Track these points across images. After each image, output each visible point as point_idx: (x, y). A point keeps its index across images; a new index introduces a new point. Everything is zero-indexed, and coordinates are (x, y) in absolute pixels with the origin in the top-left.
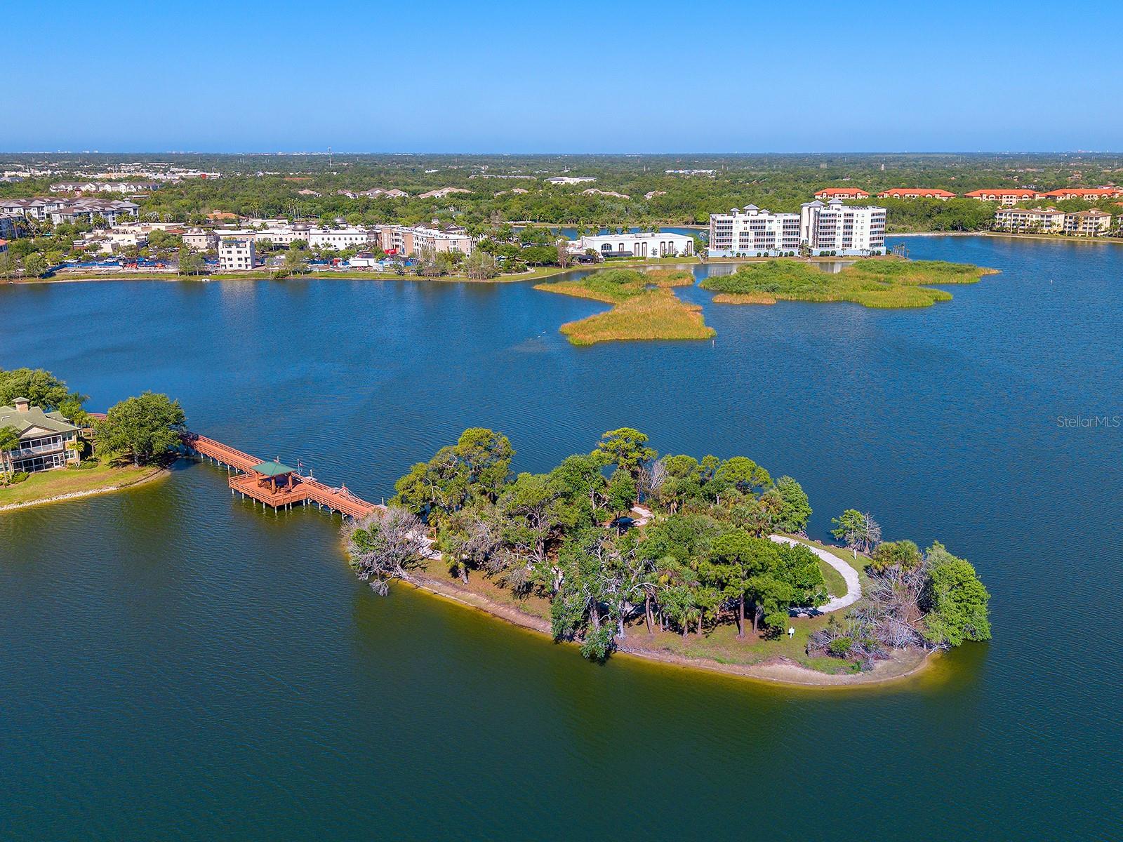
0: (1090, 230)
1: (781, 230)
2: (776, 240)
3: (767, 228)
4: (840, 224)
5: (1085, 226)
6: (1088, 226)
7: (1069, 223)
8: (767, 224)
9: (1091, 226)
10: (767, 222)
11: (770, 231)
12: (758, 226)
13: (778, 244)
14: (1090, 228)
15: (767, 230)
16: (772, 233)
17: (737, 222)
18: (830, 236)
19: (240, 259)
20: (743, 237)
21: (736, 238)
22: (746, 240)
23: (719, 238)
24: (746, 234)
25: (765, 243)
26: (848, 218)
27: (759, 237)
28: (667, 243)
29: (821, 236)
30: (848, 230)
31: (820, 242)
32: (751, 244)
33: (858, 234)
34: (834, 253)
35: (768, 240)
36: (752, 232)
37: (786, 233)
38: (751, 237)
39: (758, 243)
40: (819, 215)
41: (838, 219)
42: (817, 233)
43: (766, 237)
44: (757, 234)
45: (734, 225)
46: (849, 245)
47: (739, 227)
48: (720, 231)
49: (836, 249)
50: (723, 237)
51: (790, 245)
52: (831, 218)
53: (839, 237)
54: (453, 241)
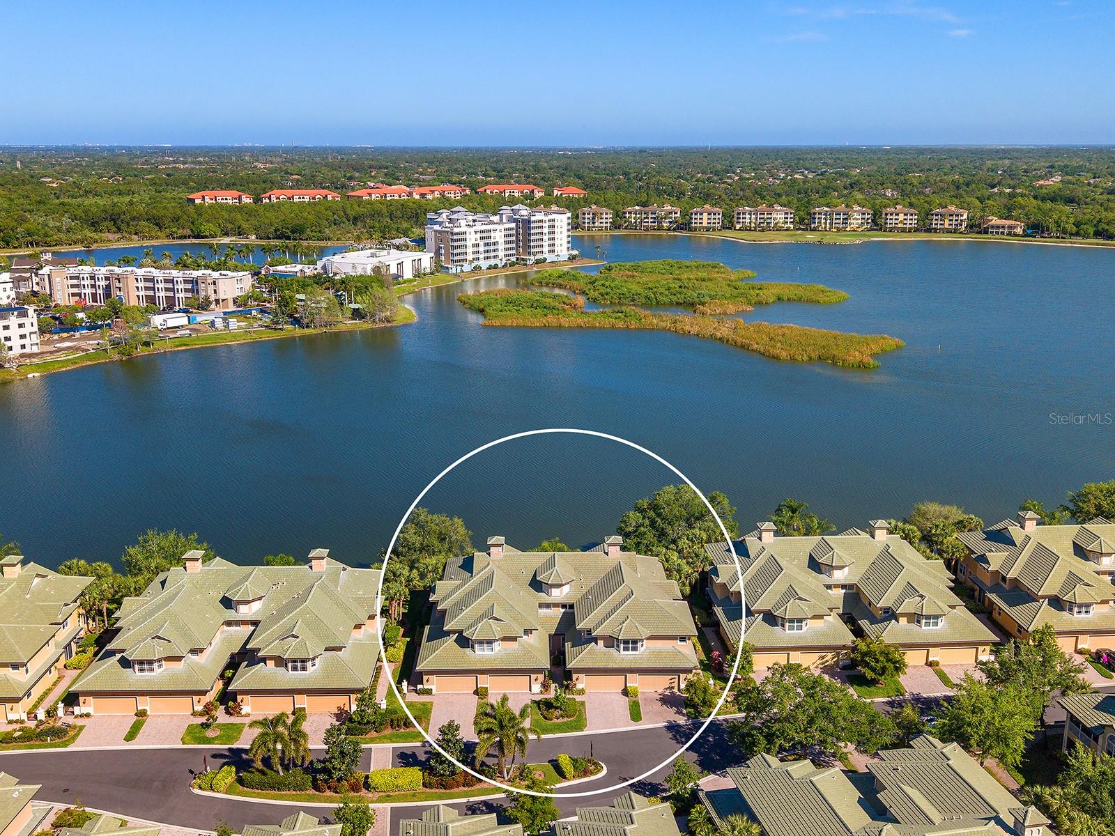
0: (606, 225)
1: (503, 240)
2: (500, 250)
3: (492, 237)
4: (546, 230)
5: (602, 221)
6: (604, 221)
7: (588, 218)
8: (492, 234)
9: (606, 220)
10: (492, 232)
11: (495, 241)
12: (485, 236)
13: (501, 254)
14: (607, 223)
15: (492, 240)
16: (494, 244)
17: (470, 233)
18: (539, 243)
19: (22, 337)
20: (476, 249)
21: (470, 250)
22: (478, 252)
23: (455, 252)
24: (477, 245)
25: (492, 254)
26: (551, 224)
27: (487, 248)
28: (416, 261)
29: (532, 244)
30: (552, 236)
31: (532, 250)
32: (482, 256)
33: (559, 239)
34: (545, 259)
35: (494, 251)
36: (481, 243)
37: (506, 242)
38: (482, 249)
39: (487, 255)
40: (529, 222)
41: (544, 225)
42: (527, 240)
43: (492, 248)
44: (485, 245)
45: (468, 236)
46: (553, 251)
47: (472, 238)
48: (456, 244)
49: (545, 256)
50: (459, 251)
51: (510, 255)
52: (540, 224)
53: (546, 244)
54: (239, 278)
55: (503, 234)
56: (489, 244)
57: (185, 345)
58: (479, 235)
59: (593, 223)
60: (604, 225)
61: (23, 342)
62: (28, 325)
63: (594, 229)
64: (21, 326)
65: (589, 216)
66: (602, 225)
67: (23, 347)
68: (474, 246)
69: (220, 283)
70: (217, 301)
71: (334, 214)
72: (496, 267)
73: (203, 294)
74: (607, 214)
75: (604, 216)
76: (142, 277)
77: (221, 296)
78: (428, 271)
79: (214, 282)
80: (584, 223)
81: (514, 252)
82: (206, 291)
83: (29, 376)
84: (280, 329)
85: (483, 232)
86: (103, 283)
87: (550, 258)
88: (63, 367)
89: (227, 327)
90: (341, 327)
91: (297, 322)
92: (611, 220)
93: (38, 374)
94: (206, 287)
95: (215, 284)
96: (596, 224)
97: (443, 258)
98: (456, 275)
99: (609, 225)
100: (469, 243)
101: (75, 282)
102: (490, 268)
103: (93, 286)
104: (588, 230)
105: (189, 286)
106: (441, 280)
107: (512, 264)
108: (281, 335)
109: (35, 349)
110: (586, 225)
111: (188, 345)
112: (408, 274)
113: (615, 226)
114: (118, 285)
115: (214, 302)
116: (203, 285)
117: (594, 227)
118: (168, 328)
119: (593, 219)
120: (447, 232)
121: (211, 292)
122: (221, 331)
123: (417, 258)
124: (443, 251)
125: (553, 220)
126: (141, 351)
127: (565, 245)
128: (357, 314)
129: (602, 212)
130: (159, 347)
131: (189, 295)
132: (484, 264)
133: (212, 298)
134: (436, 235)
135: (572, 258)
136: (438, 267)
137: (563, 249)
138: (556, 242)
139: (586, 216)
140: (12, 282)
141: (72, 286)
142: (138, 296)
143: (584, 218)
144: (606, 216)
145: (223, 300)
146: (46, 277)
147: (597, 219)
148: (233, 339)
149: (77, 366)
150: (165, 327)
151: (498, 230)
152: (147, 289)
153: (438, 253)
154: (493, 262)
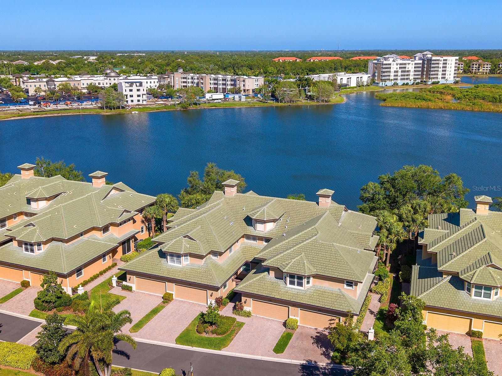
0: (487, 71)
1: (413, 69)
2: (411, 75)
3: (407, 68)
5: (484, 69)
6: (485, 69)
8: (407, 66)
9: (487, 69)
10: (407, 64)
11: (408, 70)
12: (403, 67)
13: (411, 77)
14: (486, 70)
15: (407, 69)
16: (408, 71)
17: (394, 64)
18: (436, 73)
19: (139, 96)
20: (396, 74)
21: (392, 74)
22: (397, 76)
23: (383, 74)
24: (397, 72)
25: (406, 77)
26: (445, 62)
27: (403, 74)
28: (359, 78)
29: (432, 73)
30: (444, 69)
31: (431, 76)
32: (399, 78)
33: (449, 71)
34: (439, 82)
35: (407, 75)
36: (400, 71)
37: (415, 71)
38: (400, 74)
39: (402, 77)
40: (431, 60)
41: (440, 62)
42: (428, 71)
43: (406, 73)
44: (402, 72)
45: (392, 66)
46: (444, 78)
47: (394, 67)
48: (384, 70)
49: (439, 80)
50: (386, 74)
51: (418, 78)
52: (437, 62)
53: (440, 73)
54: (256, 79)
55: (414, 66)
56: (405, 71)
57: (215, 106)
58: (399, 66)
59: (478, 70)
60: (485, 71)
61: (139, 98)
62: (141, 90)
63: (478, 73)
64: (138, 90)
65: (476, 66)
66: (483, 71)
67: (139, 101)
68: (395, 72)
69: (247, 81)
70: (244, 90)
71: (335, 65)
72: (407, 84)
73: (238, 86)
74: (487, 65)
75: (486, 66)
76: (213, 78)
77: (247, 88)
78: (365, 84)
79: (244, 80)
80: (473, 70)
81: (420, 77)
82: (239, 85)
83: (132, 112)
84: (266, 102)
85: (400, 64)
86: (196, 81)
87: (442, 81)
88: (151, 110)
89: (240, 100)
90: (299, 103)
91: (277, 100)
92: (490, 68)
93: (137, 112)
94: (240, 83)
95: (244, 82)
96: (480, 71)
97: (376, 78)
98: (382, 87)
99: (488, 71)
100: (392, 70)
101: (185, 80)
102: (403, 84)
103: (192, 82)
104: (475, 74)
105: (233, 83)
106: (373, 88)
107: (417, 84)
108: (266, 105)
109: (145, 103)
110: (474, 71)
111: (217, 106)
112: (353, 84)
113: (492, 71)
114: (202, 81)
115: (243, 91)
116: (238, 82)
117: (479, 72)
118: (213, 100)
119: (479, 67)
120: (380, 64)
121: (242, 85)
122: (237, 101)
123: (360, 76)
124: (377, 74)
125: (446, 60)
126: (192, 107)
127: (453, 75)
128: (311, 98)
129: (484, 63)
130: (202, 106)
131: (232, 87)
132: (400, 82)
133: (242, 88)
134: (374, 65)
135: (456, 82)
136: (373, 82)
137: (450, 77)
138: (447, 73)
139: (475, 66)
140: (158, 79)
141: (184, 82)
142: (210, 87)
143: (473, 67)
144: (487, 66)
145: (247, 90)
146: (172, 77)
147: (481, 68)
148: (240, 105)
149: (158, 111)
150: (211, 99)
151: (411, 64)
152: (215, 84)
153: (374, 75)
154: (406, 82)
